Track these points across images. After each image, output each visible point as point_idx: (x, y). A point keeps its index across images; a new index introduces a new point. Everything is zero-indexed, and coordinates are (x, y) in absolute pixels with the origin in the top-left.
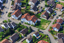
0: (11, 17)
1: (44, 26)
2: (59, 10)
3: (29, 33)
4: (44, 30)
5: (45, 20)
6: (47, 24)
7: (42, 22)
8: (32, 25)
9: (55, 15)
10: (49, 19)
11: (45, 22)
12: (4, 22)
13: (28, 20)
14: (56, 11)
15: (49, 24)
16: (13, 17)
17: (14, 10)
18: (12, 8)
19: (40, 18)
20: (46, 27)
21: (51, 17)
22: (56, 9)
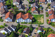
0: (4, 21)
1: (40, 20)
2: (43, 3)
4: (43, 24)
5: (37, 15)
6: (41, 18)
7: (36, 18)
8: (29, 23)
10: (40, 13)
11: (38, 17)
14: (41, 5)
15: (43, 17)
16: (7, 21)
17: (3, 13)
19: (32, 14)
20: (43, 21)
21: (40, 11)
22: (40, 4)
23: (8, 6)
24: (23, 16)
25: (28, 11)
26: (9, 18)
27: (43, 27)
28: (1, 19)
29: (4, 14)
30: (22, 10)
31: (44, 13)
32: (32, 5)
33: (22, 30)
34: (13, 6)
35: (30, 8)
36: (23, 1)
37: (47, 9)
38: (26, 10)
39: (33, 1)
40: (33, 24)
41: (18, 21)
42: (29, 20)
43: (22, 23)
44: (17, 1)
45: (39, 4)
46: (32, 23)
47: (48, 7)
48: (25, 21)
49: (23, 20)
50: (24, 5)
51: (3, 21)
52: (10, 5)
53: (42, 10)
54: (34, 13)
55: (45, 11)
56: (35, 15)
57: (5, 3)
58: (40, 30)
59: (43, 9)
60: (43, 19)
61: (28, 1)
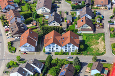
0: (17, 51)
1: (97, 46)
2: (103, 8)
3: (79, 72)
4: (103, 54)
5: (90, 35)
6: (99, 41)
7: (88, 41)
8: (73, 54)
9: (103, 19)
10: (97, 29)
11: (92, 38)
12: (9, 67)
13: (61, 46)
14: (98, 11)
15: (104, 39)
16: (23, 50)
17: (15, 34)
18: (7, 31)
19: (79, 33)
20: (104, 48)
21: (97, 26)
22: (97, 8)
23: (26, 16)
24: (58, 38)
25: (70, 25)
26: (28, 45)
27: (104, 61)
28: (12, 46)
29: (18, 35)
30: (56, 24)
31: (106, 30)
32: (78, 13)
33: (57, 71)
34: (38, 16)
35: (73, 19)
36: (58, 5)
37: (111, 20)
38: (64, 25)
39: (80, 2)
40: (81, 54)
41: (47, 50)
42: (71, 47)
43: (57, 54)
44: (46, 6)
45: (93, 10)
46: (78, 54)
47: (113, 16)
48: (64, 50)
49: (59, 48)
50: (60, 12)
51: (15, 51)
52: (30, 15)
53: (101, 22)
54: (82, 30)
55: (106, 25)
56: (85, 34)
57: (19, 9)
58: (96, 68)
59: (103, 21)
60: (103, 43)
61: (71, 4)
